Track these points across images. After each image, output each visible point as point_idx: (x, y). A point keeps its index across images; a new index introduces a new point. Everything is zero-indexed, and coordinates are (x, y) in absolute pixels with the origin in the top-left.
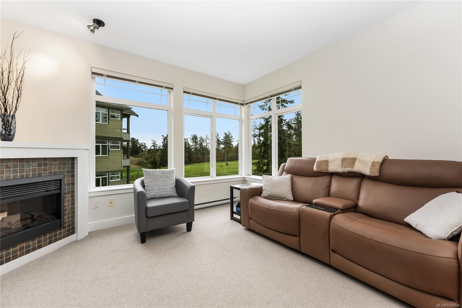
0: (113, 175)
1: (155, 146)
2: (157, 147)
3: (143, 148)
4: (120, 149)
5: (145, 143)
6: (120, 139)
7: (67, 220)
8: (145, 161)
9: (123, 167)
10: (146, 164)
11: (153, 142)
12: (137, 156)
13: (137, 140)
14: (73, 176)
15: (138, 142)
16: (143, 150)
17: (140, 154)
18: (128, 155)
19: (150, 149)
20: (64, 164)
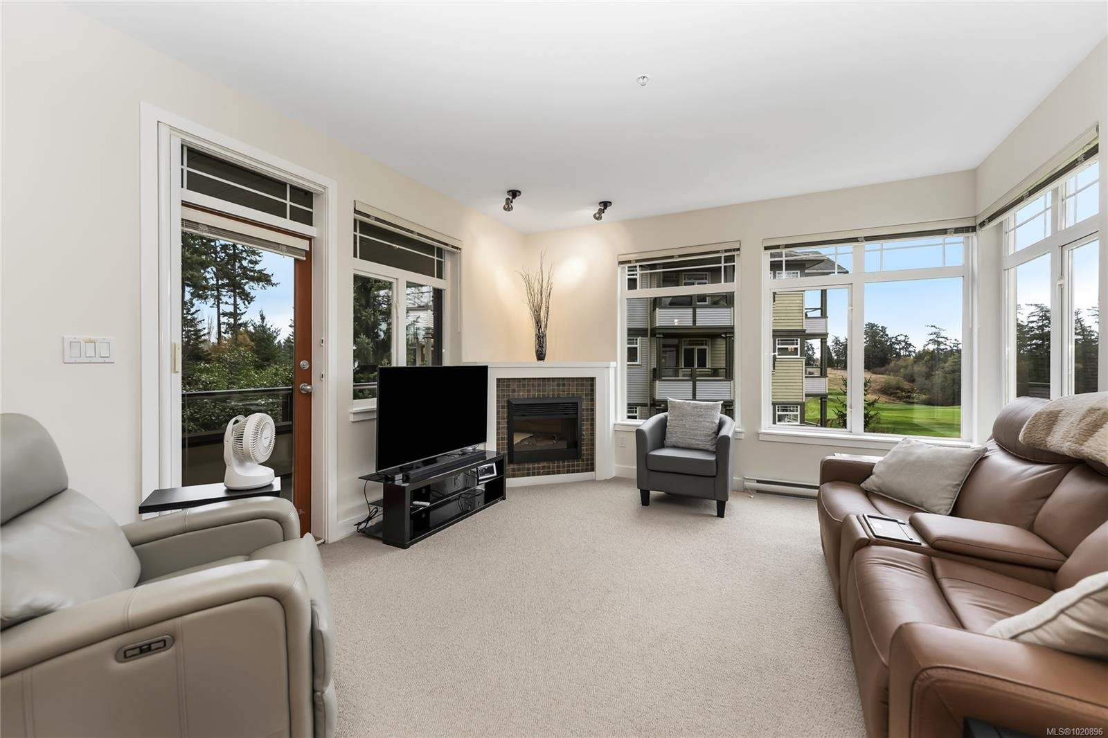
0: (787, 411)
1: (939, 343)
2: (945, 344)
3: (900, 349)
4: (798, 356)
5: (906, 336)
6: (799, 334)
7: (585, 452)
8: (906, 383)
9: (807, 395)
10: (909, 392)
11: (934, 330)
12: (883, 369)
13: (884, 329)
14: (593, 400)
15: (887, 333)
16: (902, 354)
17: (892, 364)
18: (823, 370)
19: (924, 350)
20: (583, 385)
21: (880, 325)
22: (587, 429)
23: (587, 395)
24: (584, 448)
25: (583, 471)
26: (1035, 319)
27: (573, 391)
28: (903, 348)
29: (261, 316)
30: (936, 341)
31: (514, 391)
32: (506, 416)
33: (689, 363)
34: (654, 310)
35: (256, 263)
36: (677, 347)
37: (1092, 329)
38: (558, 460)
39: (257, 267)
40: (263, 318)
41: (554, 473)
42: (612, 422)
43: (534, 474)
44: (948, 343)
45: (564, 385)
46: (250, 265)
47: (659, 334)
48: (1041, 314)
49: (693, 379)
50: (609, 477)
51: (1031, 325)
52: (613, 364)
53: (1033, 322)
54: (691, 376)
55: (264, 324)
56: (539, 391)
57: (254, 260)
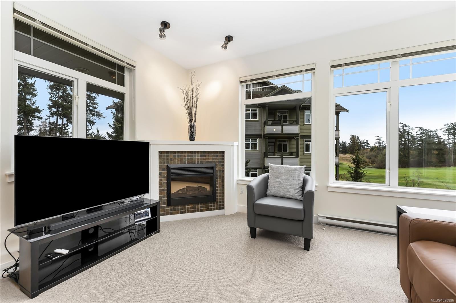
1: (380, 143)
2: (383, 144)
3: (365, 146)
5: (367, 140)
7: (218, 198)
8: (367, 159)
10: (368, 163)
11: (378, 138)
13: (358, 137)
14: (223, 165)
15: (359, 139)
16: (365, 148)
17: (361, 152)
18: (337, 153)
19: (374, 146)
20: (217, 156)
21: (356, 136)
22: (220, 183)
23: (219, 162)
24: (218, 195)
25: (217, 209)
26: (419, 133)
27: (211, 159)
28: (366, 145)
29: (97, 130)
30: (379, 142)
31: (171, 159)
32: (166, 175)
33: (280, 150)
34: (265, 126)
35: (96, 108)
36: (275, 143)
37: (441, 138)
38: (201, 203)
39: (96, 110)
40: (98, 131)
41: (198, 211)
42: (236, 178)
43: (185, 212)
44: (384, 143)
45: (205, 156)
46: (93, 109)
47: (267, 137)
48: (421, 132)
49: (282, 157)
50: (233, 213)
51: (417, 136)
52: (236, 143)
53: (418, 135)
54: (281, 155)
55: (99, 134)
56: (188, 159)
57: (95, 106)
